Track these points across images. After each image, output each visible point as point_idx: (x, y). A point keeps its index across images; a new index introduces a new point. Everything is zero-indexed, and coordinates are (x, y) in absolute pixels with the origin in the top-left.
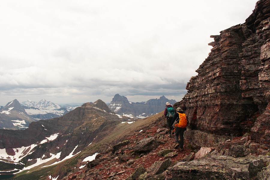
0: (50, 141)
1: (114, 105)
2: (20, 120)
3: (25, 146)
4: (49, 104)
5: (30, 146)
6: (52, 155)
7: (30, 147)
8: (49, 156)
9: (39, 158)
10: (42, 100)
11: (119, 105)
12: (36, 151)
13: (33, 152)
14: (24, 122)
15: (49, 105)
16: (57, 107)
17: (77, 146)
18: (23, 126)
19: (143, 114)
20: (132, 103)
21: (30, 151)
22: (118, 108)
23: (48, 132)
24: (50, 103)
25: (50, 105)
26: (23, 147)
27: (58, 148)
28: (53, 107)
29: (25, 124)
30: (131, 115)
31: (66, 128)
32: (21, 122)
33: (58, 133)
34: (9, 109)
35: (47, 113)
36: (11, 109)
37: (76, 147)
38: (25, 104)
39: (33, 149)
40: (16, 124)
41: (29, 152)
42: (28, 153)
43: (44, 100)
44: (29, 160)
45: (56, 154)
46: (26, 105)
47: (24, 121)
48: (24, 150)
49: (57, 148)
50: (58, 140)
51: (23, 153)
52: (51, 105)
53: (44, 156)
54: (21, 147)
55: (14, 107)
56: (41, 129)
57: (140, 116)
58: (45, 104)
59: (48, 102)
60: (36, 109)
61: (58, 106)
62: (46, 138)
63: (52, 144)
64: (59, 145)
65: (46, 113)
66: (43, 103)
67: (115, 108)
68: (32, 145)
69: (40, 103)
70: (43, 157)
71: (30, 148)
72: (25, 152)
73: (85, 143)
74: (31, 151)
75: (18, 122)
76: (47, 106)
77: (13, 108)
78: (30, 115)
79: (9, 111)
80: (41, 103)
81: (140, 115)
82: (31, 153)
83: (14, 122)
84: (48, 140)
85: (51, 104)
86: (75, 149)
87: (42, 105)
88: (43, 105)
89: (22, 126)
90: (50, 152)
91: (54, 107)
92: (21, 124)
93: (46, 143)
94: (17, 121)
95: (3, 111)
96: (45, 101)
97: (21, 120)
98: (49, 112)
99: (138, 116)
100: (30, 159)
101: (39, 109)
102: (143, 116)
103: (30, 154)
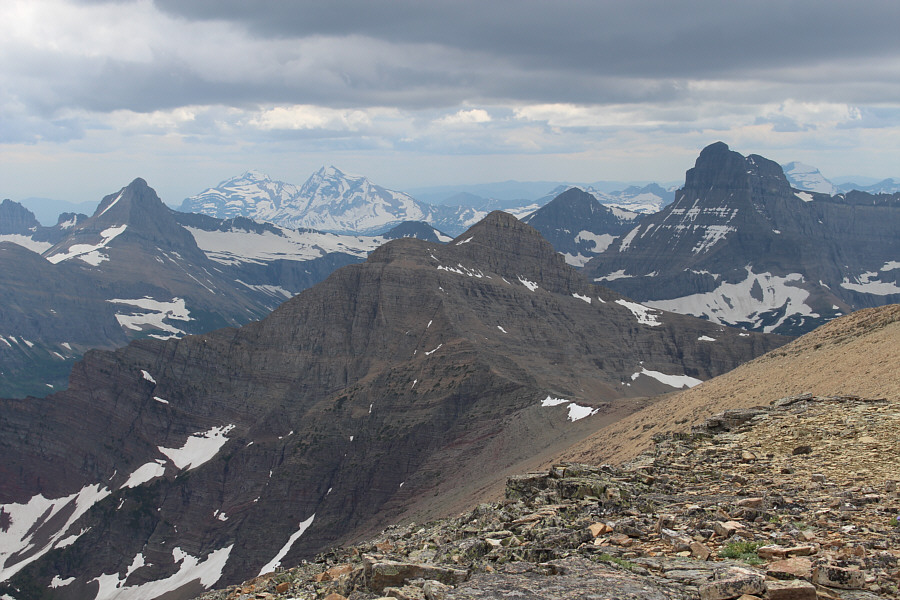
0: (179, 471)
1: (694, 211)
2: (160, 299)
3: (50, 494)
4: (357, 194)
5: (72, 497)
6: (181, 561)
7: (73, 501)
8: (167, 568)
9: (110, 572)
10: (319, 174)
11: (722, 211)
12: (94, 530)
13: (82, 532)
14: (179, 309)
15: (358, 203)
16: (403, 211)
17: (311, 519)
18: (176, 331)
19: (886, 268)
20: (817, 196)
21: (66, 527)
22: (717, 232)
23: (174, 412)
24: (364, 187)
25: (367, 203)
26: (40, 496)
27: (222, 517)
28: (380, 210)
29: (187, 319)
30: (796, 277)
31: (278, 393)
32: (165, 307)
33: (230, 427)
34: (104, 234)
35: (322, 251)
36: (111, 233)
37: (304, 525)
38: (229, 193)
39: (86, 513)
40: (137, 319)
41: (62, 533)
42: (56, 536)
43: (332, 172)
44: (57, 582)
45: (205, 559)
46: (236, 198)
47: (181, 303)
48: (40, 520)
49: (216, 519)
50: (226, 470)
51: (30, 538)
52: (369, 199)
53: (139, 561)
54: (24, 500)
55: (132, 223)
56: (137, 396)
57: (864, 277)
58: (337, 194)
59: (356, 186)
60: (260, 229)
61: (408, 204)
62: (162, 449)
63: (190, 493)
64: (227, 499)
65: (312, 255)
66: (325, 192)
67: (702, 232)
68: (84, 490)
69: (310, 189)
70: (131, 569)
71: (72, 506)
72: (41, 531)
73: (349, 505)
74: (73, 530)
75: (147, 312)
76: (348, 207)
77: (124, 227)
78: (229, 263)
79: (101, 245)
80: (313, 188)
81: (870, 274)
82: (72, 539)
83: (129, 310)
84: (170, 464)
85: (372, 195)
86: (295, 537)
87: (318, 201)
88: (328, 200)
89: (167, 333)
90: (173, 541)
91: (387, 209)
92: (167, 321)
93: (156, 483)
94: (146, 303)
95: (70, 249)
96: (335, 177)
97: (164, 296)
98: (336, 249)
99: (853, 281)
100: (64, 578)
101: (278, 232)
102: (885, 277)
103: (62, 544)
